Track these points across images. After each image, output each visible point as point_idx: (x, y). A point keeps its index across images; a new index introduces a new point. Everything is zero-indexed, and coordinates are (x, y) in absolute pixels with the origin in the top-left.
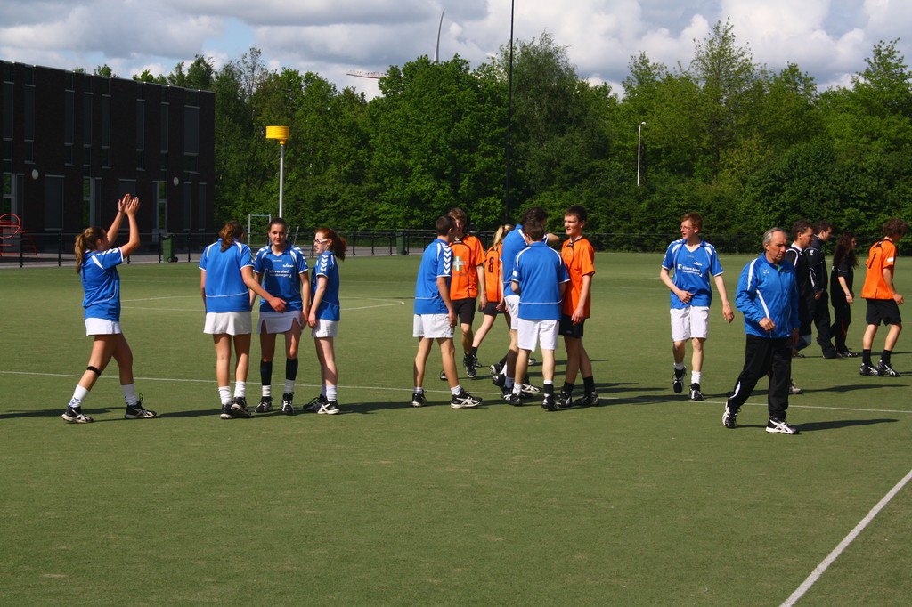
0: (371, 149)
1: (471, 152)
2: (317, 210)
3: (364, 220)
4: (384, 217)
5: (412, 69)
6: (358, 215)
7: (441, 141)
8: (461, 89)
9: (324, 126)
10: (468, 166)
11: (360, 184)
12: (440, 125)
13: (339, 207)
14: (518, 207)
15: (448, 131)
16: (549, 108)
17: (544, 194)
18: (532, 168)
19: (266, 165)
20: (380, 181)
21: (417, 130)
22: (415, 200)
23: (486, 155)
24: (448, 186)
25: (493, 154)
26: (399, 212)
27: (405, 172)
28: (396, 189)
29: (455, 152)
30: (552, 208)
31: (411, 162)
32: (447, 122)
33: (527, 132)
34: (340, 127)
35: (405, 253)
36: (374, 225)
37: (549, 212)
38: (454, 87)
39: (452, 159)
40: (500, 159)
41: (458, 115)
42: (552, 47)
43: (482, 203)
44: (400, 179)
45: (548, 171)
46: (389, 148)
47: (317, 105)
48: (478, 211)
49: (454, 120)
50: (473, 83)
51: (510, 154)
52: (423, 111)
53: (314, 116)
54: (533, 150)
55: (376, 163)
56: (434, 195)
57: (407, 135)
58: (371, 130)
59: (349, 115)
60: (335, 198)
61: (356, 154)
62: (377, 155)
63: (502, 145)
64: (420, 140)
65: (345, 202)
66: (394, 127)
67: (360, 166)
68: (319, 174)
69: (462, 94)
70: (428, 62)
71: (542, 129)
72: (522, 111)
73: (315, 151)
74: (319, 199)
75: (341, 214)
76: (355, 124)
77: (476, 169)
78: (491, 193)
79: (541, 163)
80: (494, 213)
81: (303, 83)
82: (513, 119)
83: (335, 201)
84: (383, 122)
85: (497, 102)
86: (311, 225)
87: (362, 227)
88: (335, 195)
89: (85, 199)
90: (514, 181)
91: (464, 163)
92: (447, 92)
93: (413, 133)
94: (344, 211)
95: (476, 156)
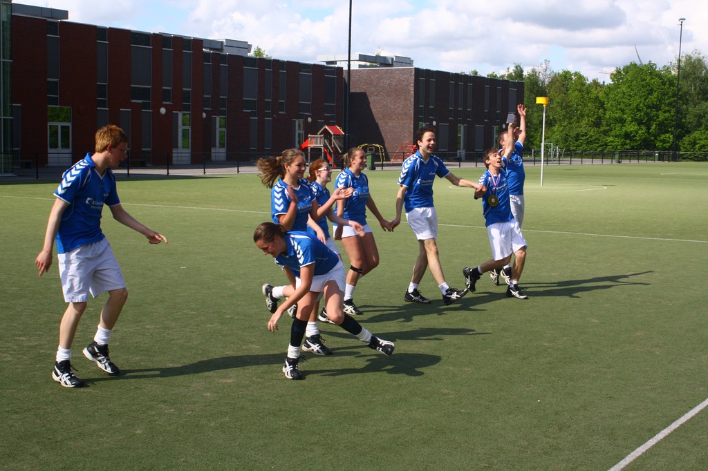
0: (605, 110)
1: (657, 111)
2: (577, 141)
3: (601, 146)
4: (611, 144)
5: (627, 69)
6: (598, 143)
7: (641, 105)
8: (652, 78)
9: (581, 98)
10: (655, 118)
11: (599, 128)
12: (641, 97)
13: (588, 139)
14: (682, 139)
15: (645, 100)
16: (700, 87)
17: (696, 132)
18: (690, 118)
19: (551, 118)
20: (609, 126)
21: (629, 99)
22: (627, 136)
23: (665, 112)
24: (644, 128)
25: (669, 111)
26: (619, 141)
27: (622, 121)
28: (617, 130)
29: (649, 111)
30: (700, 139)
31: (625, 116)
32: (645, 95)
33: (687, 100)
34: (590, 98)
35: (619, 162)
36: (605, 148)
37: (698, 142)
38: (648, 78)
39: (647, 114)
40: (672, 114)
41: (651, 92)
42: (701, 56)
43: (662, 137)
44: (620, 125)
45: (699, 121)
46: (614, 109)
47: (578, 88)
48: (661, 141)
49: (649, 94)
50: (659, 76)
51: (678, 112)
52: (632, 90)
53: (576, 93)
54: (690, 109)
55: (607, 116)
56: (637, 133)
57: (624, 102)
58: (606, 100)
59: (594, 92)
60: (586, 134)
61: (598, 112)
62: (608, 113)
63: (674, 107)
64: (630, 105)
65: (591, 137)
66: (617, 98)
67: (599, 118)
68: (579, 122)
69: (653, 81)
70: (636, 65)
71: (696, 98)
72: (685, 89)
73: (577, 110)
74: (578, 135)
75: (589, 143)
76: (597, 97)
77: (660, 119)
78: (667, 132)
79: (695, 116)
80: (668, 142)
81: (573, 77)
82: (680, 93)
83: (586, 136)
84: (611, 96)
85: (672, 84)
86: (574, 148)
87: (600, 149)
88: (586, 133)
89: (459, 135)
90: (680, 126)
91: (654, 116)
92: (645, 80)
93: (626, 101)
94: (590, 141)
95: (660, 113)
